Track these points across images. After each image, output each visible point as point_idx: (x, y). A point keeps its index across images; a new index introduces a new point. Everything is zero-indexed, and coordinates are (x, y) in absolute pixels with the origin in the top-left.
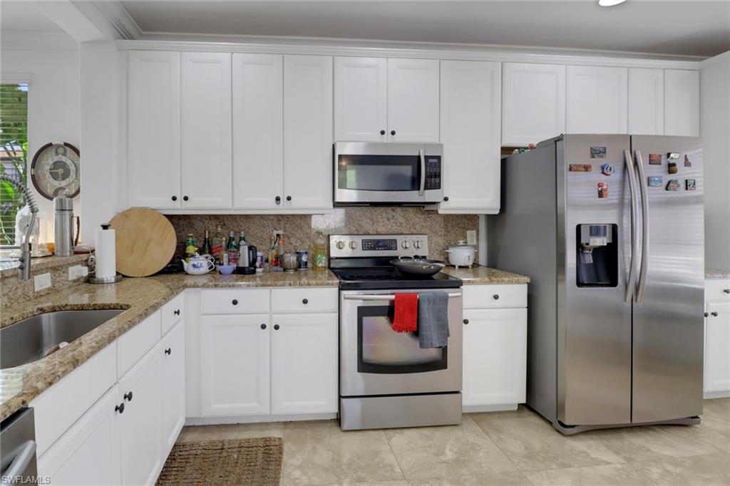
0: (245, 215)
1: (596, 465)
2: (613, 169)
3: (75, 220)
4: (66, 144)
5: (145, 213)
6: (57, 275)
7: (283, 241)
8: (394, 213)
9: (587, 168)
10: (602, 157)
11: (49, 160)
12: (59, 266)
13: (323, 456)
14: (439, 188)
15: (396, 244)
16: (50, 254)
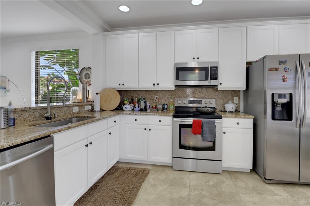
0: (145, 90)
1: (275, 195)
2: (290, 69)
3: (88, 91)
4: (89, 68)
5: (110, 89)
6: (81, 108)
7: (159, 100)
8: (202, 90)
9: (277, 69)
10: (285, 64)
11: (84, 73)
12: (82, 105)
13: (163, 176)
14: (217, 79)
15: (202, 102)
16: (80, 102)
